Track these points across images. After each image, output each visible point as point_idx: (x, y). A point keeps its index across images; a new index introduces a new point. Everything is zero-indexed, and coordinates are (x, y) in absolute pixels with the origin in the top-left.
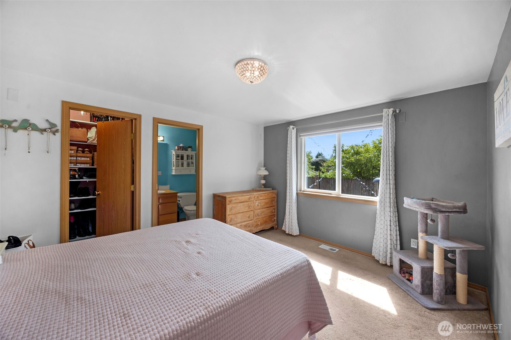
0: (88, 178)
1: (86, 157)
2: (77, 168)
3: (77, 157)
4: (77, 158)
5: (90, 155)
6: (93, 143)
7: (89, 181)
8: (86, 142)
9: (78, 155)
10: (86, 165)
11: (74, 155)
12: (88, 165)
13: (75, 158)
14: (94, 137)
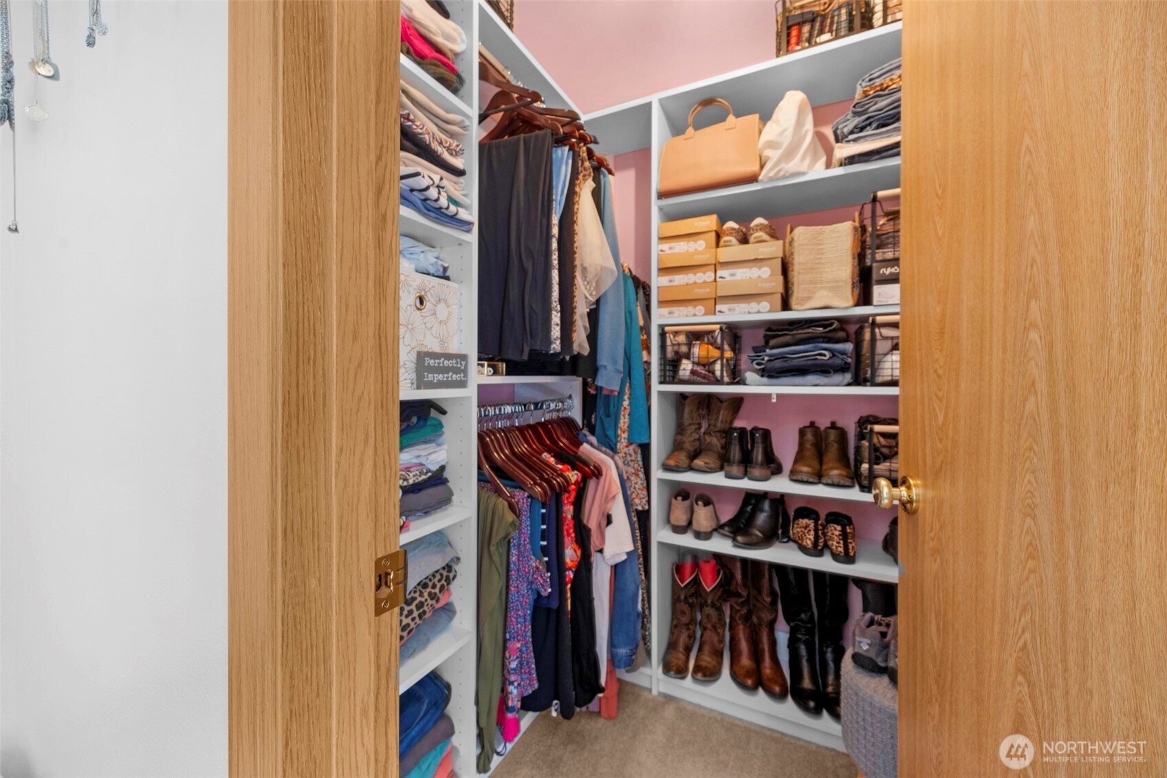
0: (765, 380)
1: (756, 260)
2: (718, 326)
3: (716, 266)
4: (720, 273)
5: (773, 248)
6: (785, 177)
7: (778, 396)
8: (753, 179)
9: (724, 254)
10: (754, 306)
11: (707, 257)
12: (765, 305)
13: (709, 276)
14: (789, 133)
